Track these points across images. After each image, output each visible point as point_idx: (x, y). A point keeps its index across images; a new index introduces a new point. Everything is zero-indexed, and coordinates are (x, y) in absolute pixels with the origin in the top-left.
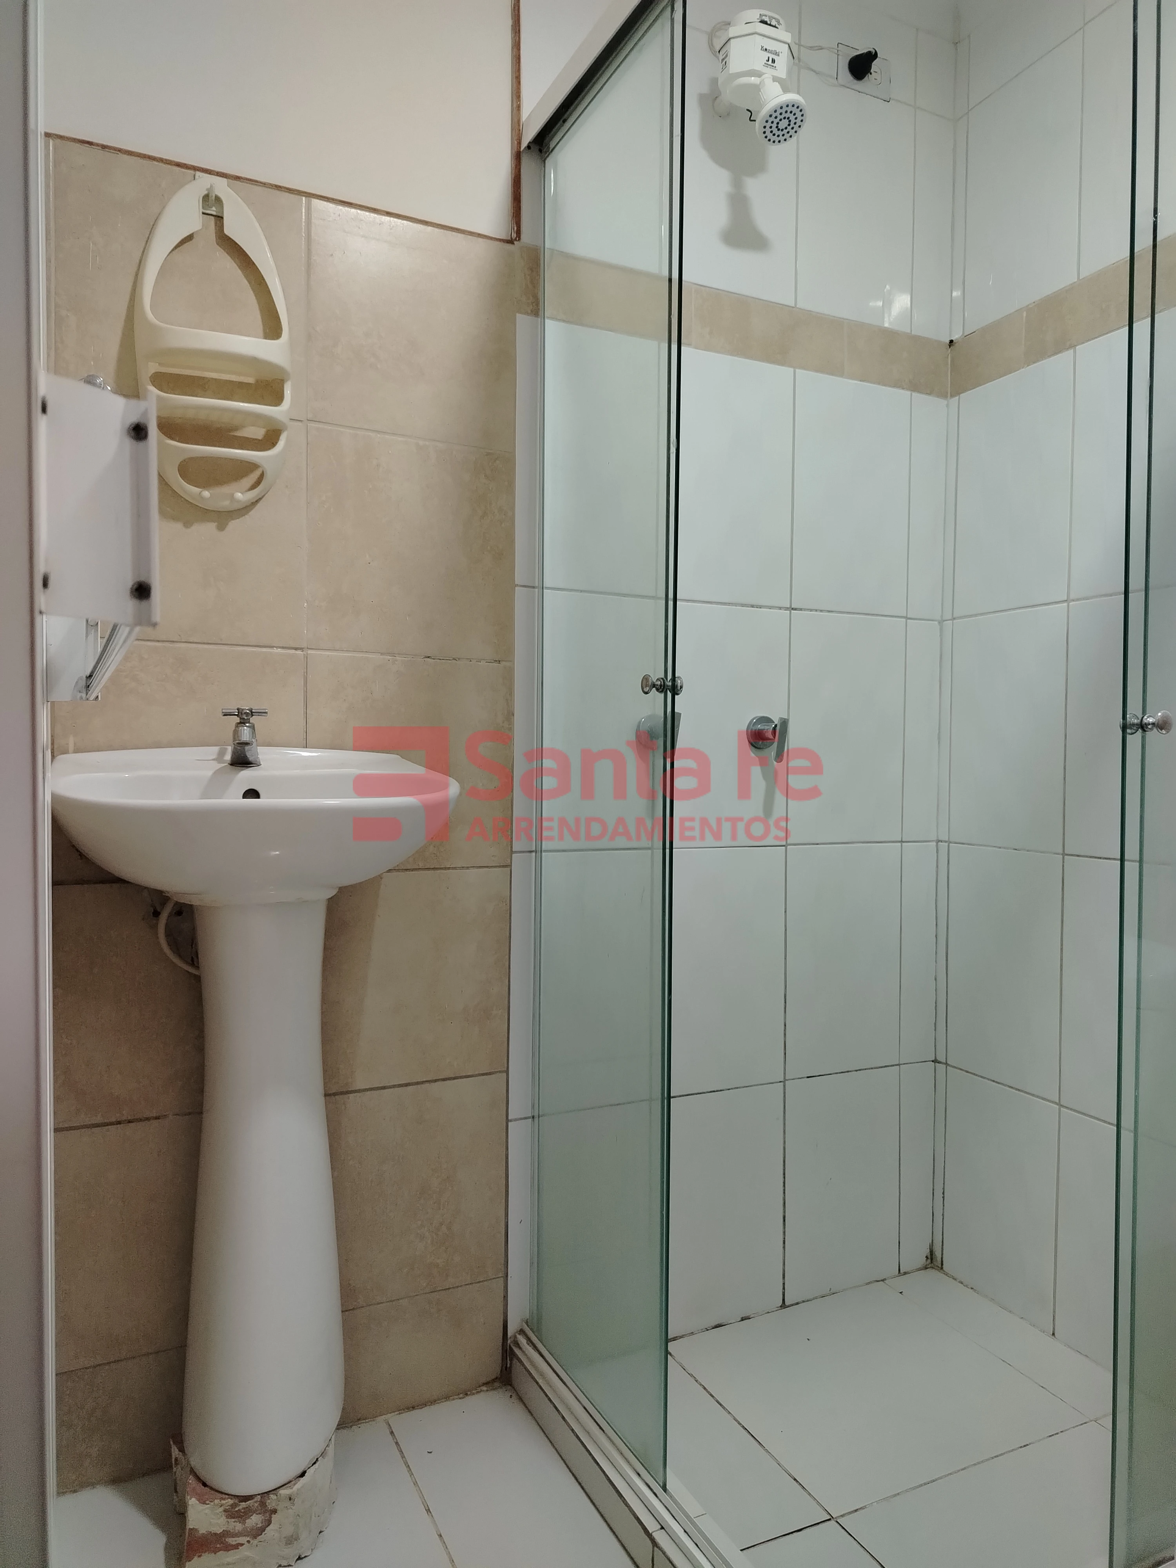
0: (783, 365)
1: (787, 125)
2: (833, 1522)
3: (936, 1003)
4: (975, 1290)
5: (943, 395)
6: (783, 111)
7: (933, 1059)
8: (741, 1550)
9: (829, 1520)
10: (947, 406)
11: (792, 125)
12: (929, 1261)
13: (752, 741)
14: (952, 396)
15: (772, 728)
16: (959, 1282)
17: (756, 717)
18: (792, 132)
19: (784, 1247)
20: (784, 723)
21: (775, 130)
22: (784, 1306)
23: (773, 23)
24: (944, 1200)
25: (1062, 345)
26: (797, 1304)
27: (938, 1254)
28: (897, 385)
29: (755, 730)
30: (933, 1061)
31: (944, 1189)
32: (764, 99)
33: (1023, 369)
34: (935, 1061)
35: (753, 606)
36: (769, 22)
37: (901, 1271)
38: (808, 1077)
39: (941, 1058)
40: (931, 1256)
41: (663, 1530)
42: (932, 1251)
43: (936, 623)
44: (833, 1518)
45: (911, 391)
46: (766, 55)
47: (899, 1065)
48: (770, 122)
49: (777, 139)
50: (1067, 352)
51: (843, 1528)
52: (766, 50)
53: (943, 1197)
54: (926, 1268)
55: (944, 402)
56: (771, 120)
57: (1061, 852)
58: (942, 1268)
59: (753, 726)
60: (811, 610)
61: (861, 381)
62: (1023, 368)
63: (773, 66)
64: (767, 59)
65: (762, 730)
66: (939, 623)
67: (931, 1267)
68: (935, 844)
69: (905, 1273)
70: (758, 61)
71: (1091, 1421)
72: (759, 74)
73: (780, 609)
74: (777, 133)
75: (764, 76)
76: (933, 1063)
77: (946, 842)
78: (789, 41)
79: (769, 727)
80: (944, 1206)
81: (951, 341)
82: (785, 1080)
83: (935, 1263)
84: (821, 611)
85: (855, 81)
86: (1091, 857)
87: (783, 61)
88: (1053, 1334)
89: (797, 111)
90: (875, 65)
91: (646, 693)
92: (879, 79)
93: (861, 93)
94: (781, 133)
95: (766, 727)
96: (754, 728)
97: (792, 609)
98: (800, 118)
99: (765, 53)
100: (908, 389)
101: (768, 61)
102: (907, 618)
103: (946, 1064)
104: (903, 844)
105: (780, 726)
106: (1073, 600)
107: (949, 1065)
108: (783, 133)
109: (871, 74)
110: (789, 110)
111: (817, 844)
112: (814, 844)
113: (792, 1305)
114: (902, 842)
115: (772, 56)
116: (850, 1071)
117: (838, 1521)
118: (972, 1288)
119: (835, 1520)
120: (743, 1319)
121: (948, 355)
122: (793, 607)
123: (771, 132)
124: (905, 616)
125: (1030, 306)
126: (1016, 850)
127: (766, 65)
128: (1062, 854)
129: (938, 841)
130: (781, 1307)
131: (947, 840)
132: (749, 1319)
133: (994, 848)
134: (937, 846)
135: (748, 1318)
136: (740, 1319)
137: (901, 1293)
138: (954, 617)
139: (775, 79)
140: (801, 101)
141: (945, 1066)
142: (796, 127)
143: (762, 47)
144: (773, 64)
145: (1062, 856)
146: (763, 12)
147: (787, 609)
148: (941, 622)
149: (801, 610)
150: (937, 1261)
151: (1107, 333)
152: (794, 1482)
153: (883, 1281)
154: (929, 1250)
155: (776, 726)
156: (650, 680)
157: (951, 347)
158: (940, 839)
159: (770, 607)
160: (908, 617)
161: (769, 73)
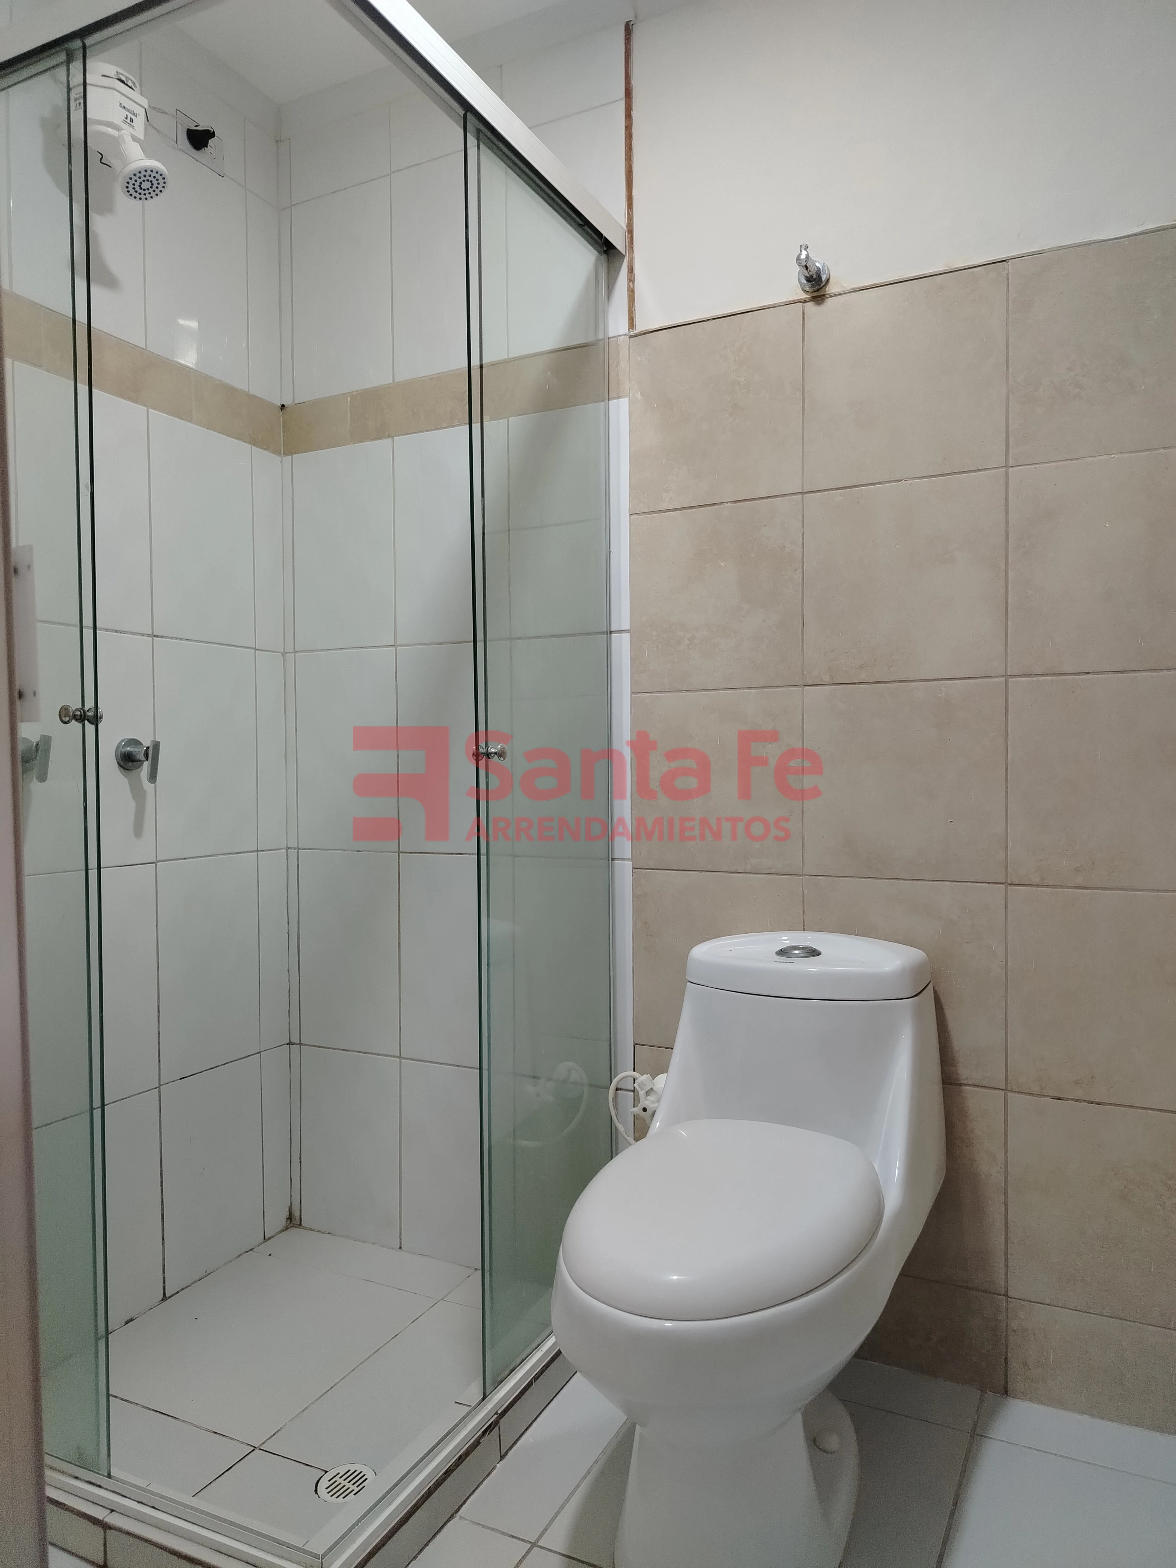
0: (136, 402)
1: (149, 187)
2: (257, 1451)
3: (289, 992)
4: (332, 1234)
5: (277, 452)
6: (147, 174)
7: (288, 1042)
8: (193, 1496)
9: (253, 1450)
10: (281, 462)
11: (154, 188)
12: (289, 1222)
13: (122, 763)
14: (285, 454)
15: (144, 751)
16: (317, 1231)
17: (125, 739)
18: (153, 194)
19: (163, 1244)
20: (156, 746)
21: (138, 188)
22: (165, 1298)
23: (130, 83)
24: (301, 1164)
25: (382, 433)
26: (178, 1292)
27: (296, 1213)
28: (239, 437)
29: (125, 752)
30: (287, 1044)
31: (300, 1154)
32: (126, 156)
33: (350, 446)
34: (290, 1044)
35: (116, 632)
36: (126, 82)
37: (266, 1238)
38: (181, 1079)
39: (295, 1040)
40: (290, 1218)
41: (113, 1513)
42: (291, 1212)
43: (280, 654)
44: (255, 1447)
45: (251, 444)
46: (125, 113)
47: (259, 1052)
48: (133, 180)
49: (138, 196)
50: (386, 440)
51: (266, 1451)
52: (124, 108)
53: (300, 1162)
54: (286, 1229)
55: (276, 458)
56: (134, 178)
57: (397, 851)
58: (301, 1224)
59: (122, 748)
60: (171, 638)
61: (208, 429)
62: (349, 444)
63: (131, 125)
64: (126, 117)
65: (132, 752)
66: (282, 654)
67: (291, 1227)
68: (285, 851)
69: (270, 1238)
70: (118, 116)
71: (439, 1301)
72: (118, 129)
73: (143, 636)
74: (139, 191)
75: (122, 131)
76: (288, 1046)
77: (295, 848)
78: (146, 106)
79: (140, 750)
80: (301, 1169)
81: (283, 406)
82: (160, 1085)
83: (294, 1223)
84: (181, 639)
85: (194, 150)
86: (421, 853)
87: (140, 121)
88: (400, 1248)
89: (160, 178)
90: (211, 142)
91: (65, 723)
92: (214, 153)
93: (198, 162)
94: (142, 192)
95: (136, 750)
96: (123, 750)
97: (154, 636)
98: (162, 184)
99: (124, 110)
100: (250, 444)
101: (127, 118)
102: (255, 649)
103: (300, 1044)
104: (259, 853)
105: (153, 749)
106: (400, 646)
107: (302, 1044)
108: (144, 192)
109: (207, 147)
110: (153, 174)
111: (184, 859)
112: (181, 859)
113: (172, 1296)
114: (258, 851)
115: (130, 115)
116: (218, 1066)
117: (261, 1448)
118: (329, 1233)
119: (259, 1448)
120: (127, 1323)
121: (280, 417)
122: (154, 634)
123: (134, 188)
124: (254, 647)
125: (354, 393)
126: (359, 851)
127: (125, 122)
128: (398, 852)
129: (288, 848)
130: (162, 1300)
131: (296, 847)
132: (134, 1320)
133: (340, 851)
134: (287, 852)
135: (132, 1320)
136: (123, 1324)
137: (270, 1255)
138: (296, 650)
139: (135, 139)
140: (162, 169)
141: (299, 1046)
142: (157, 191)
143: (121, 104)
144: (131, 123)
145: (397, 854)
146: (120, 70)
147: (149, 636)
148: (284, 654)
149: (162, 637)
150: (295, 1219)
151: (418, 432)
152: (215, 1435)
153: (251, 1250)
154: (288, 1212)
155: (148, 748)
156: (71, 710)
157: (283, 411)
158: (289, 846)
159: (133, 634)
160: (257, 648)
161: (127, 131)
